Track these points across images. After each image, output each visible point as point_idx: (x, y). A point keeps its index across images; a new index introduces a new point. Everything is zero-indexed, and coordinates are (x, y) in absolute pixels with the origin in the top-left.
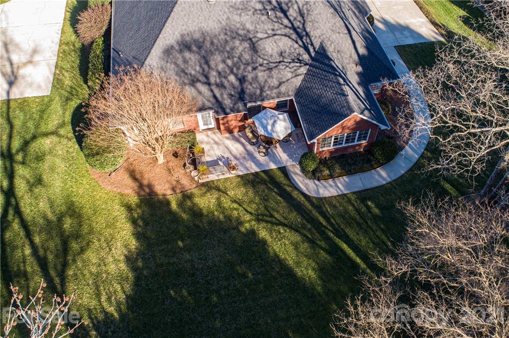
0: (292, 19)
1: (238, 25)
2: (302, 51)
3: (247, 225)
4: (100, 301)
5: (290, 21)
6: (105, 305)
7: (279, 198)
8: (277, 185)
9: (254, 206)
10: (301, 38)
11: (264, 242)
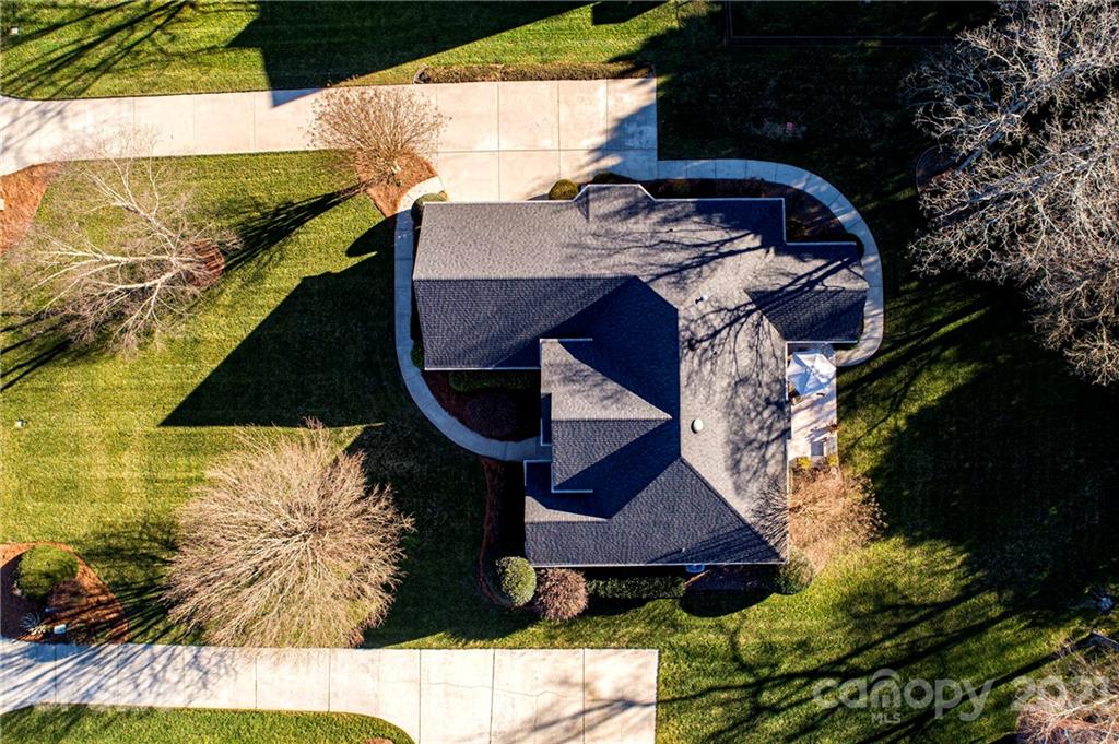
0: (722, 325)
1: (723, 397)
2: (750, 320)
3: (901, 422)
4: (948, 571)
5: (724, 328)
6: (953, 566)
7: (875, 384)
8: (860, 381)
9: (879, 412)
10: (739, 318)
11: (922, 409)
